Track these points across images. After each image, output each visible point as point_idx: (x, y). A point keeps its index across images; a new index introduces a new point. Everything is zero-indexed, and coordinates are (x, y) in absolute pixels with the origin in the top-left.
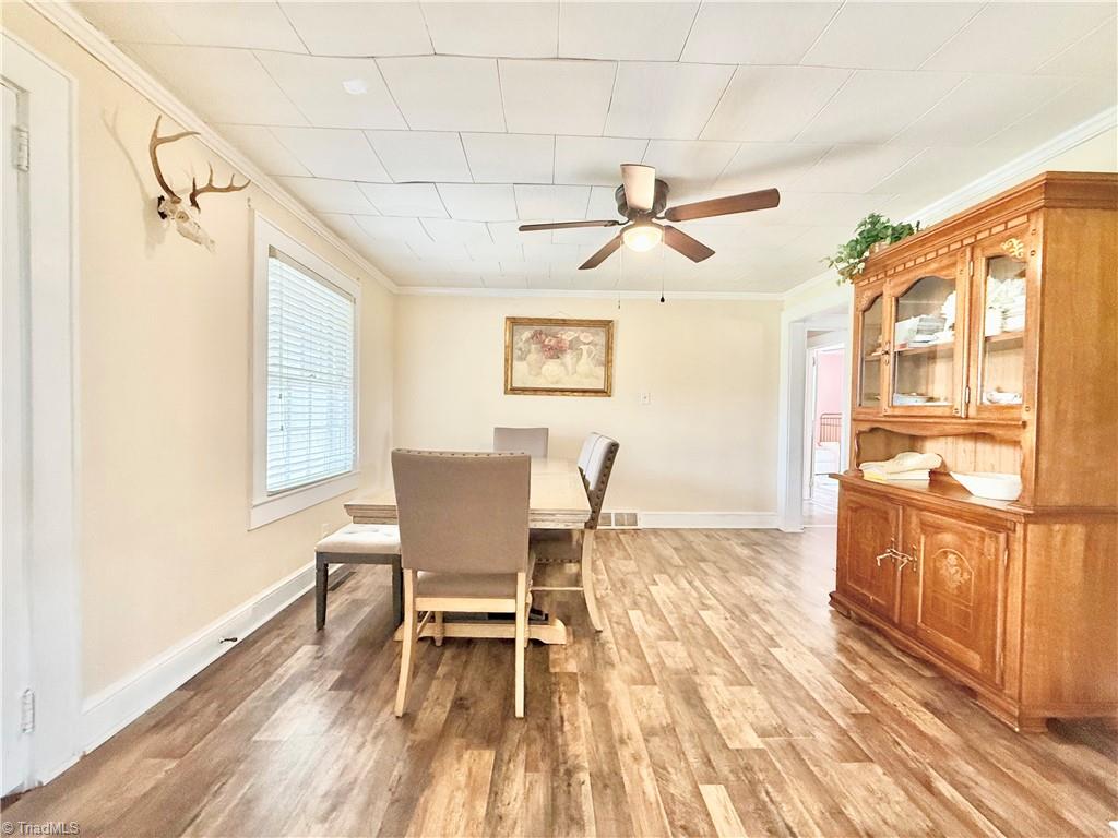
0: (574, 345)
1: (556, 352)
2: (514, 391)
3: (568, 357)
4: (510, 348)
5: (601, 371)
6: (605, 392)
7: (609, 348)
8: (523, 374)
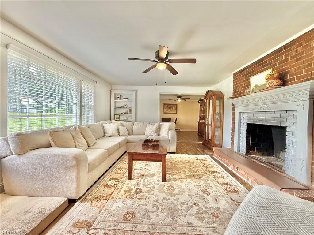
0: (172, 107)
1: (170, 108)
2: (164, 113)
3: (171, 109)
4: (164, 107)
5: (176, 110)
6: (176, 113)
7: (177, 108)
8: (165, 111)
